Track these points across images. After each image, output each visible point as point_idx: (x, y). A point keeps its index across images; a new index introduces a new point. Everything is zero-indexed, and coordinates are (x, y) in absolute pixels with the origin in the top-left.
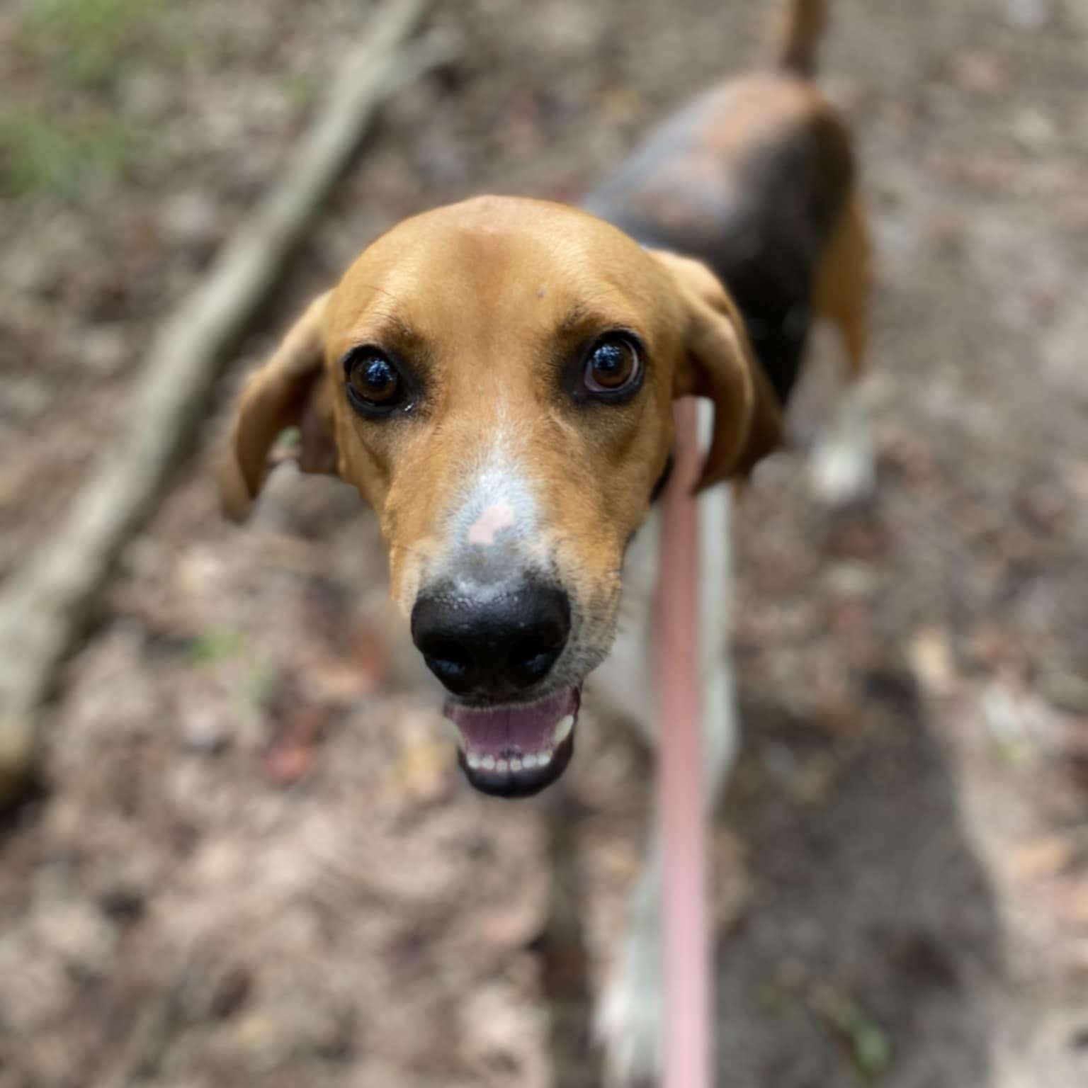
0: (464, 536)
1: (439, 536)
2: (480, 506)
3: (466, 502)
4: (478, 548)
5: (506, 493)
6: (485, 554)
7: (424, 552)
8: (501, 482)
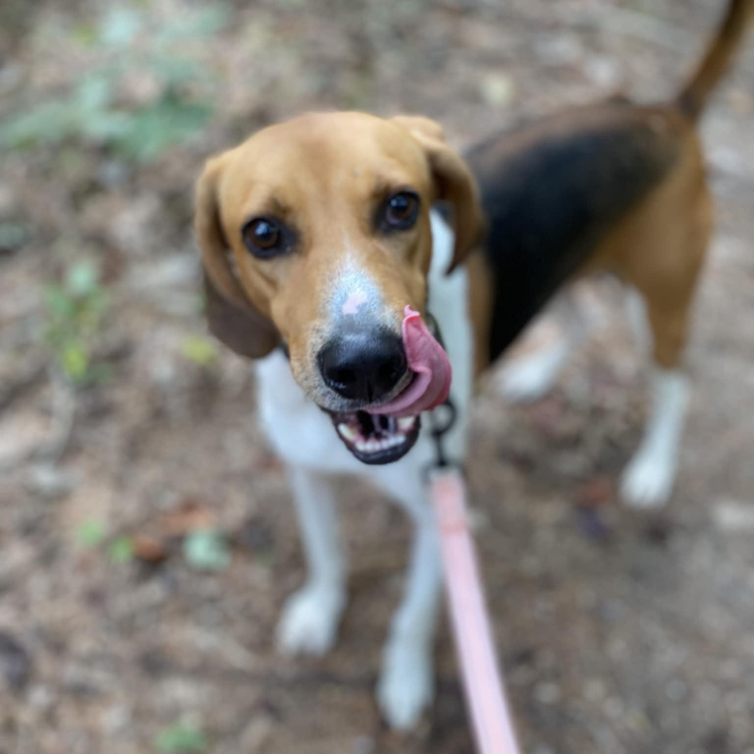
0: (340, 311)
1: (324, 316)
2: (346, 294)
3: (336, 293)
4: (349, 316)
5: (360, 285)
6: (355, 318)
7: (316, 328)
8: (356, 280)
